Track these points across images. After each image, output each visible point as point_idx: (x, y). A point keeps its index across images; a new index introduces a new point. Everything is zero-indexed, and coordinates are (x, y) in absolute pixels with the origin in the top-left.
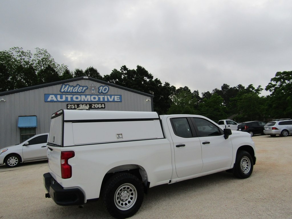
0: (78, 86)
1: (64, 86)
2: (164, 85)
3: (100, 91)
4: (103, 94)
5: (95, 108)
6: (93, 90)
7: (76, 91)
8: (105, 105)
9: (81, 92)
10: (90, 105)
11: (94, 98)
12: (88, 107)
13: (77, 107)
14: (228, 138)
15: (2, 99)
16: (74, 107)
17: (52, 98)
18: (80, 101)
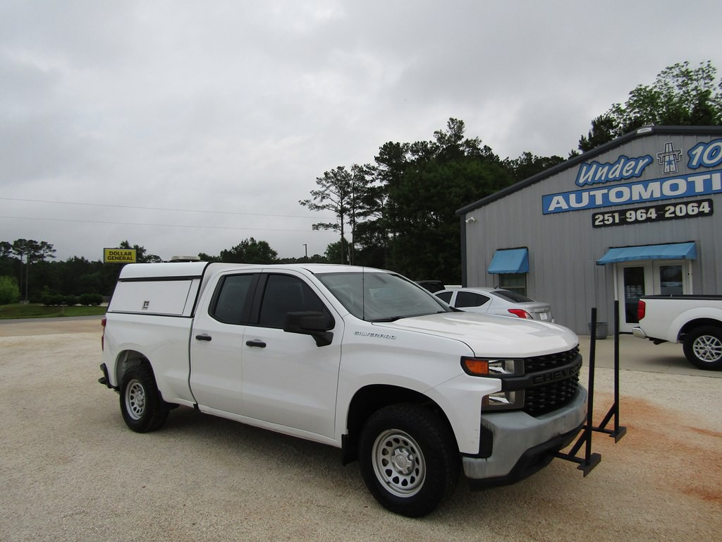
0: (623, 161)
1: (585, 168)
3: (694, 163)
4: (707, 170)
5: (677, 217)
6: (670, 163)
7: (618, 176)
8: (711, 205)
9: (632, 176)
10: (661, 210)
11: (674, 187)
12: (654, 216)
13: (620, 219)
14: (329, 342)
15: (470, 217)
16: (611, 220)
17: (558, 202)
18: (630, 202)
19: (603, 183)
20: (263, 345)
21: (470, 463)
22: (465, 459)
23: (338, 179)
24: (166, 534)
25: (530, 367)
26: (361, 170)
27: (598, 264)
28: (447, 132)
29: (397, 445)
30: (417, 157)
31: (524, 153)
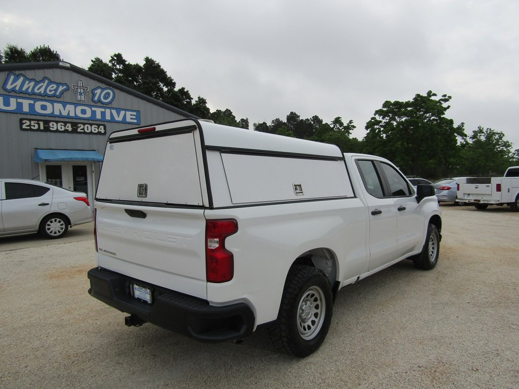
0: (46, 82)
1: (12, 77)
2: (196, 101)
3: (96, 99)
4: (103, 105)
5: (85, 133)
6: (81, 94)
7: (42, 92)
8: (105, 129)
9: (54, 96)
10: (75, 125)
11: (84, 112)
12: (70, 129)
13: (44, 127)
16: (37, 127)
18: (52, 115)
19: (29, 94)
20: (404, 208)
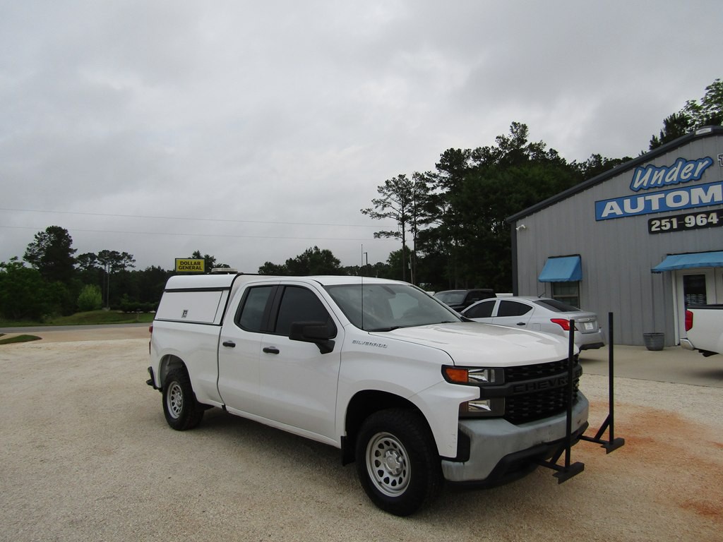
0: (680, 163)
1: (640, 172)
7: (675, 180)
9: (690, 180)
12: (715, 220)
13: (678, 224)
14: (331, 350)
15: (521, 225)
16: (668, 226)
17: (612, 208)
18: (689, 206)
20: (276, 352)
21: (448, 466)
22: (444, 462)
23: (400, 187)
24: (178, 519)
25: (511, 376)
26: (422, 177)
27: (653, 272)
28: (510, 136)
29: (389, 447)
30: (479, 162)
31: (593, 155)
